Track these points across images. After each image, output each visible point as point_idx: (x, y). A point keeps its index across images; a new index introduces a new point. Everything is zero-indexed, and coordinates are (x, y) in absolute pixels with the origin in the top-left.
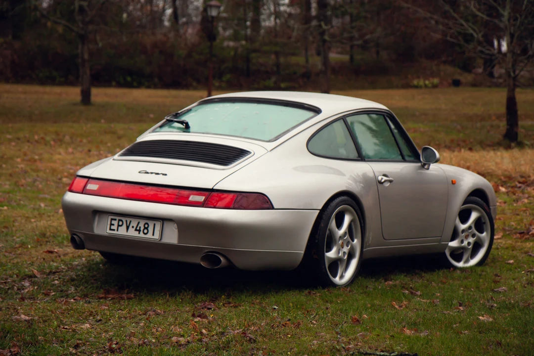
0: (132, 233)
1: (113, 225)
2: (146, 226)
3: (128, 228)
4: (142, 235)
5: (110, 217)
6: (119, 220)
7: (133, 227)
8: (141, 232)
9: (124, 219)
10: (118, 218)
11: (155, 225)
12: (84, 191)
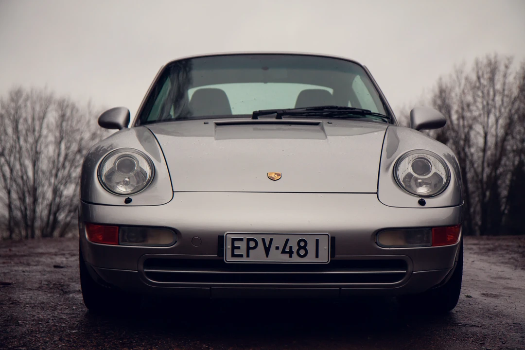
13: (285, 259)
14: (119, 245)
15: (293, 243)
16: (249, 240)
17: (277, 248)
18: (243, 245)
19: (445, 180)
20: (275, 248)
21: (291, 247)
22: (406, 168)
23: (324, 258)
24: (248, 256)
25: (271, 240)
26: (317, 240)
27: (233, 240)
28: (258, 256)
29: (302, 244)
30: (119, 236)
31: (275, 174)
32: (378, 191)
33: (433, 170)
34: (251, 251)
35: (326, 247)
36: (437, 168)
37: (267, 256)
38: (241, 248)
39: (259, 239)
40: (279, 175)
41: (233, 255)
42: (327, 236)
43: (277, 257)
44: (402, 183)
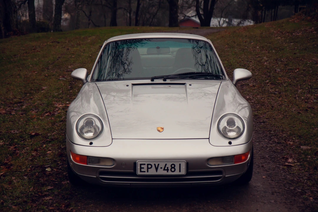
13: (165, 173)
14: (87, 165)
15: (169, 166)
16: (148, 165)
17: (161, 168)
18: (145, 167)
19: (242, 130)
20: (160, 168)
21: (168, 168)
22: (224, 123)
23: (183, 172)
24: (148, 171)
25: (158, 164)
26: (180, 164)
27: (141, 165)
28: (152, 172)
29: (173, 166)
30: (87, 161)
31: (161, 128)
32: (209, 137)
33: (237, 125)
34: (149, 170)
35: (184, 167)
36: (238, 123)
37: (157, 171)
38: (144, 168)
39: (153, 164)
40: (163, 129)
41: (141, 171)
42: (184, 163)
43: (161, 172)
44: (221, 131)
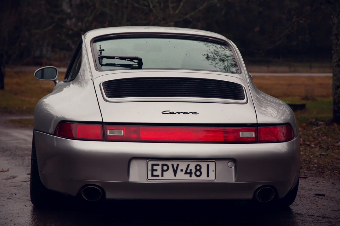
0: (181, 177)
1: (156, 170)
2: (198, 168)
3: (175, 172)
4: (194, 177)
5: (150, 163)
6: (163, 165)
7: (182, 170)
8: (193, 175)
9: (169, 164)
10: (161, 163)
11: (208, 166)
12: (105, 138)
